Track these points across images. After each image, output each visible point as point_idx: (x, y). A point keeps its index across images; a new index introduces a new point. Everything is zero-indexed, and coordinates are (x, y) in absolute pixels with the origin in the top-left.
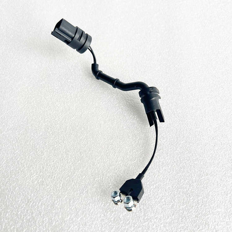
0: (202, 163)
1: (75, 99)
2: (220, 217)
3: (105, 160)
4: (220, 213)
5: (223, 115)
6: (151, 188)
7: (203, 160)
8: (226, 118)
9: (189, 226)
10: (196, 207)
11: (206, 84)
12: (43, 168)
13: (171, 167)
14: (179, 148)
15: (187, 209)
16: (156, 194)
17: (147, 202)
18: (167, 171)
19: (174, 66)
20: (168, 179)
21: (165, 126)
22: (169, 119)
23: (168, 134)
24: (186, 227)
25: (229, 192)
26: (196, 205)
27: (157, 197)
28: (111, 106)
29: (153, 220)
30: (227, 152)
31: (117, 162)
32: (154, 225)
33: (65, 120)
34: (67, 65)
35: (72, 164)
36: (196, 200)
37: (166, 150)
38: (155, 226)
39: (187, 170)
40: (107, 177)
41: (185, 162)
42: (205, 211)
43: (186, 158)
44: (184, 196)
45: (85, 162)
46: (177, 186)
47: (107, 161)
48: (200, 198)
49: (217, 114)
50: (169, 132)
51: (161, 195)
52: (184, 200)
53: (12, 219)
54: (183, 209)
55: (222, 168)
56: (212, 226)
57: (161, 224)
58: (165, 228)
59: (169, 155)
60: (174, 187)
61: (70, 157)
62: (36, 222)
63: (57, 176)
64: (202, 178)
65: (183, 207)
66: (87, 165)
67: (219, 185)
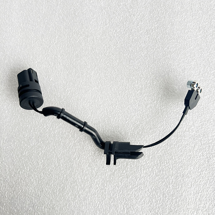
0: (180, 166)
1: (59, 102)
2: (189, 213)
3: (92, 167)
4: (189, 210)
5: (208, 111)
6: (133, 190)
7: (181, 163)
8: (211, 114)
11: (196, 72)
12: (41, 177)
13: (151, 170)
14: (160, 151)
15: (162, 207)
16: (137, 195)
17: (129, 202)
18: (148, 174)
19: (163, 49)
20: (148, 182)
21: (149, 127)
22: (153, 119)
23: (151, 136)
25: (200, 191)
26: (170, 204)
27: (138, 198)
28: (95, 107)
30: (206, 153)
31: (103, 168)
33: (53, 128)
34: (47, 58)
36: (170, 200)
37: (148, 154)
39: (166, 173)
40: (95, 183)
41: (164, 165)
42: (177, 208)
44: (161, 196)
45: (75, 170)
46: (155, 188)
47: (95, 167)
48: (174, 198)
49: (203, 110)
50: (152, 134)
51: (141, 196)
52: (160, 199)
54: (159, 207)
55: (198, 169)
59: (150, 158)
60: (153, 189)
61: (61, 165)
63: (53, 184)
64: (178, 180)
65: (159, 205)
66: (77, 173)
67: (193, 185)
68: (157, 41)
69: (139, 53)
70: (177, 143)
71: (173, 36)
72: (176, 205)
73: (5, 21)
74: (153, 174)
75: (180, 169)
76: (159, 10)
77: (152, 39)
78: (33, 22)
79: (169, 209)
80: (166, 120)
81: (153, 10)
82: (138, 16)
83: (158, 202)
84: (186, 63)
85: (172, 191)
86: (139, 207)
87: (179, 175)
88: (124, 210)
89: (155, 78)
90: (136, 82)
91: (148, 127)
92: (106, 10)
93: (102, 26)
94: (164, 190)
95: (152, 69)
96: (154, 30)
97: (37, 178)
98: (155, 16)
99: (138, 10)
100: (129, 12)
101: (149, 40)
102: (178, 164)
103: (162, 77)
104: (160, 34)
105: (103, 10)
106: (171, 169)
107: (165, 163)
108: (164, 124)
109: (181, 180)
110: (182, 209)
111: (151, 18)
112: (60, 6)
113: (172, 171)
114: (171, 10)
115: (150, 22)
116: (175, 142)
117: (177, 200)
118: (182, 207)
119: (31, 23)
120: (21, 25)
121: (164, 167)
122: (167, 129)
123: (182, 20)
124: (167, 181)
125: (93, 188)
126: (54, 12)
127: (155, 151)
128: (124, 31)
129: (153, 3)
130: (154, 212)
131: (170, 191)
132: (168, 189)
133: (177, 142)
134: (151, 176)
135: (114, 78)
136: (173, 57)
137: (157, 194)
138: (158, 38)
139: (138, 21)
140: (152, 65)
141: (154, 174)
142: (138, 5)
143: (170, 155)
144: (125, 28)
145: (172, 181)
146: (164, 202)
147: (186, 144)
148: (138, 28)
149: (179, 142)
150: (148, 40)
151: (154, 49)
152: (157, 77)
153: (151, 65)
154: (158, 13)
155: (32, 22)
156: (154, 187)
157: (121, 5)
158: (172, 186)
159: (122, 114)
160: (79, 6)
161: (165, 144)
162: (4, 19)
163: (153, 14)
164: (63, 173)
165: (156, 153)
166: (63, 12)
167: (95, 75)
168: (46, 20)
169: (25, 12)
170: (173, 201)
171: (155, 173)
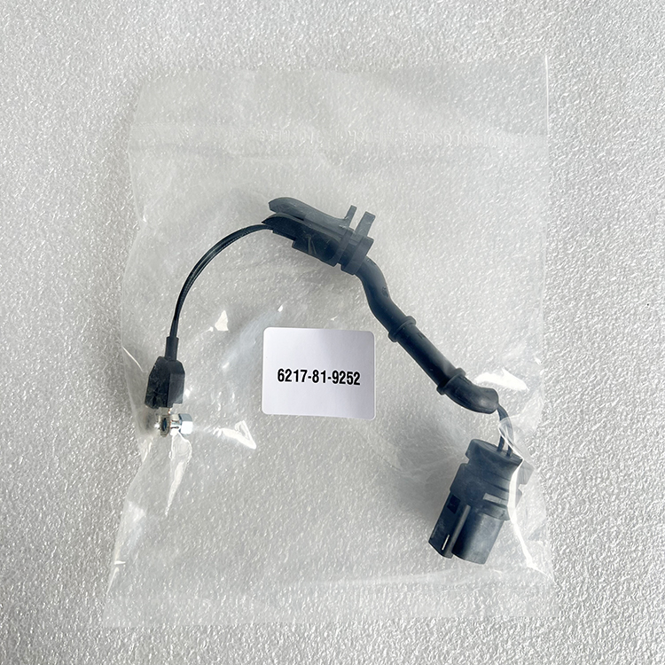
0: (641, 487)
7: (644, 479)
9: (590, 642)
10: (612, 600)
12: (238, 511)
13: (558, 499)
14: (584, 443)
15: (587, 605)
19: (595, 156)
21: (551, 378)
22: (565, 354)
23: (559, 401)
24: (582, 646)
26: (611, 596)
29: (505, 631)
32: (507, 641)
35: (307, 497)
36: (613, 584)
37: (550, 452)
38: (510, 643)
39: (599, 507)
41: (595, 485)
42: (631, 609)
43: (599, 475)
44: (586, 574)
45: (339, 493)
46: (568, 550)
48: (623, 578)
50: (560, 396)
52: (583, 582)
53: (188, 635)
54: (578, 605)
56: (642, 644)
57: (524, 640)
58: (534, 647)
59: (556, 463)
60: (561, 552)
61: (299, 478)
62: (240, 639)
63: (274, 531)
64: (636, 528)
65: (580, 599)
66: (344, 502)
68: (576, 133)
69: (526, 163)
70: (633, 423)
71: (623, 120)
72: (628, 599)
73: (141, 58)
74: (563, 509)
75: (641, 498)
76: (582, 44)
77: (564, 125)
78: (221, 64)
79: (608, 610)
80: (601, 358)
81: (567, 45)
82: (525, 59)
83: (578, 589)
84: (659, 195)
85: (618, 560)
86: (520, 602)
87: (636, 514)
88: (478, 612)
89: (572, 237)
90: (518, 245)
91: (550, 375)
92: (433, 37)
93: (420, 85)
94: (594, 556)
95: (562, 211)
96: (571, 100)
97: (227, 513)
98: (572, 62)
99: (522, 42)
100: (500, 47)
101: (556, 128)
102: (634, 483)
103: (591, 232)
104: (586, 112)
105: (423, 38)
106: (614, 497)
107: (599, 480)
108: (597, 368)
109: (642, 529)
110: (645, 610)
111: (561, 65)
112: (300, 23)
113: (617, 501)
114: (618, 45)
115: (556, 77)
116: (626, 420)
117: (632, 584)
118: (646, 605)
119: (216, 66)
120: (187, 72)
121: (594, 489)
122: (606, 383)
123: (648, 74)
124: (604, 530)
125: (389, 546)
126: (283, 39)
127: (570, 445)
128: (484, 99)
129: (567, 24)
130: (563, 618)
131: (612, 560)
132: (604, 555)
133: (631, 420)
134: (557, 516)
135: (452, 232)
136: (623, 179)
137: (574, 567)
138: (579, 123)
139: (523, 73)
140: (563, 200)
141: (566, 511)
142: (523, 29)
143: (613, 458)
144: (487, 92)
145: (618, 533)
146: (594, 590)
147: (659, 428)
148: (523, 95)
149: (638, 421)
150: (553, 128)
151: (567, 154)
152: (577, 232)
153: (561, 198)
154: (583, 53)
155: (219, 64)
156: (565, 547)
157: (474, 26)
158: (618, 545)
159: (475, 335)
160: (355, 24)
161: (598, 425)
162: (138, 54)
163: (566, 55)
164: (303, 500)
165: (573, 452)
166: (307, 41)
167: (397, 222)
168: (259, 61)
169: (199, 35)
170: (621, 588)
171: (568, 506)
